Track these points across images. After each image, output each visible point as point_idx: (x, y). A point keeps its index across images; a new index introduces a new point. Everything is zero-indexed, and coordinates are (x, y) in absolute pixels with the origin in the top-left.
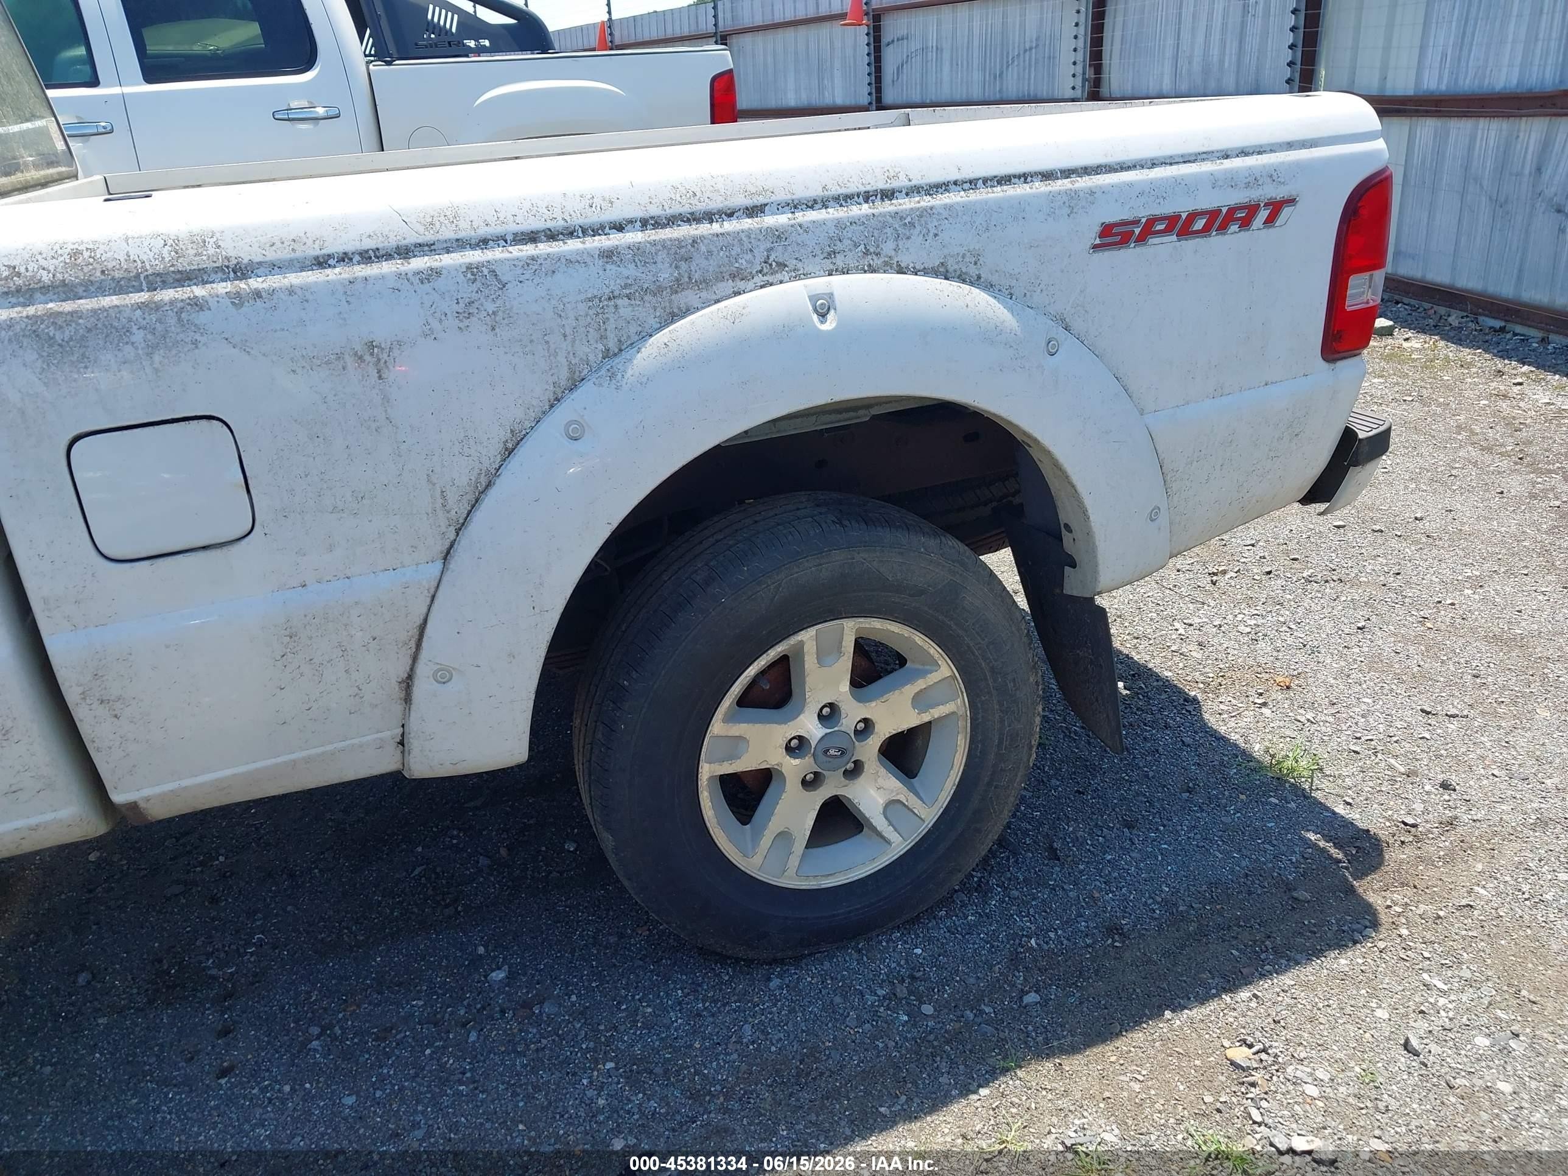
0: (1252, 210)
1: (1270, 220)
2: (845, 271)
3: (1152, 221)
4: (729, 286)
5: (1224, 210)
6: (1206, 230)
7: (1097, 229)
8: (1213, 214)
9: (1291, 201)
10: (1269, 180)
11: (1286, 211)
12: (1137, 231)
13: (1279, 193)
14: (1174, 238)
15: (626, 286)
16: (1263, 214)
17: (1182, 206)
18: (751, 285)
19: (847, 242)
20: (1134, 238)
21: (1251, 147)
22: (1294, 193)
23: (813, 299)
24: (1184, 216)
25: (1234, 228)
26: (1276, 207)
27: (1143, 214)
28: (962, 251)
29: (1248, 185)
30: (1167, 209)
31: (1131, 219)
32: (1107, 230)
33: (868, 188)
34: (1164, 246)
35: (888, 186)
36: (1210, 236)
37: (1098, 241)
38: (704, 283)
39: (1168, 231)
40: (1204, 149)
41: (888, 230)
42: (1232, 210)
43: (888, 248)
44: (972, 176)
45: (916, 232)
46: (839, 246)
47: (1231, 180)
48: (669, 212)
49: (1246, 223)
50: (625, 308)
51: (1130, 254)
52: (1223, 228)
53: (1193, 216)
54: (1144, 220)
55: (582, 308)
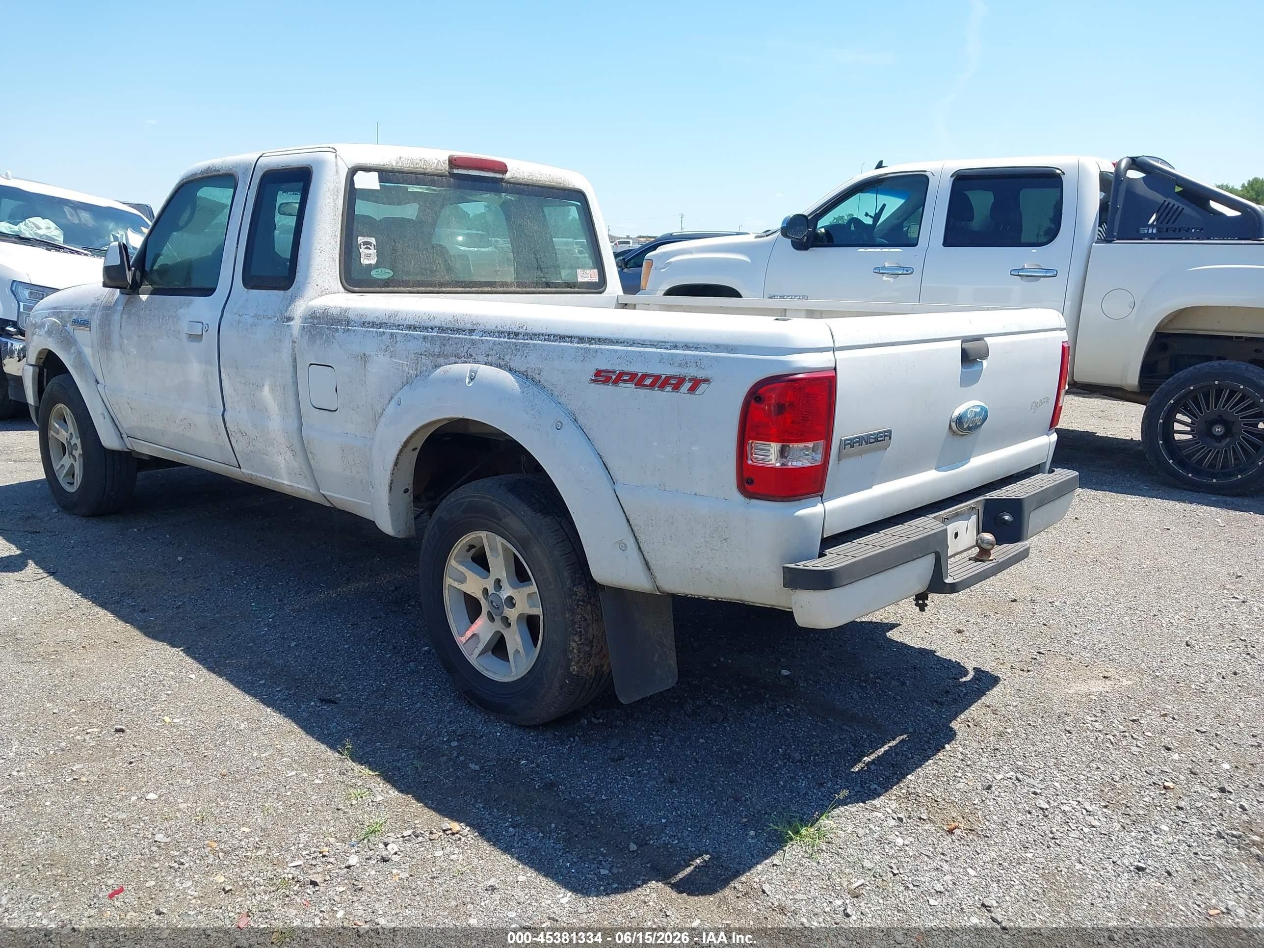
0: (681, 381)
1: (692, 389)
2: (491, 365)
3: (622, 374)
4: (453, 359)
5: (663, 377)
6: (652, 385)
7: (594, 371)
8: (657, 378)
9: (707, 381)
10: (694, 365)
11: (703, 387)
12: (614, 377)
13: (700, 374)
14: (633, 386)
15: (426, 351)
16: (687, 385)
17: (640, 369)
18: (460, 361)
19: (494, 351)
20: (612, 381)
21: (692, 343)
22: (710, 377)
23: (471, 371)
24: (640, 375)
25: (669, 389)
26: (696, 383)
27: (618, 368)
28: (534, 367)
29: (680, 365)
30: (631, 369)
31: (611, 370)
32: (598, 373)
33: (511, 330)
34: (627, 389)
35: (517, 331)
36: (654, 390)
37: (593, 378)
38: (446, 356)
39: (630, 381)
40: (664, 340)
41: (510, 350)
42: (668, 378)
43: (507, 358)
44: (550, 333)
45: (519, 353)
46: (491, 353)
47: (671, 360)
48: (448, 326)
49: (676, 387)
50: (424, 360)
51: (609, 388)
52: (662, 387)
53: (645, 376)
54: (618, 372)
55: (413, 356)
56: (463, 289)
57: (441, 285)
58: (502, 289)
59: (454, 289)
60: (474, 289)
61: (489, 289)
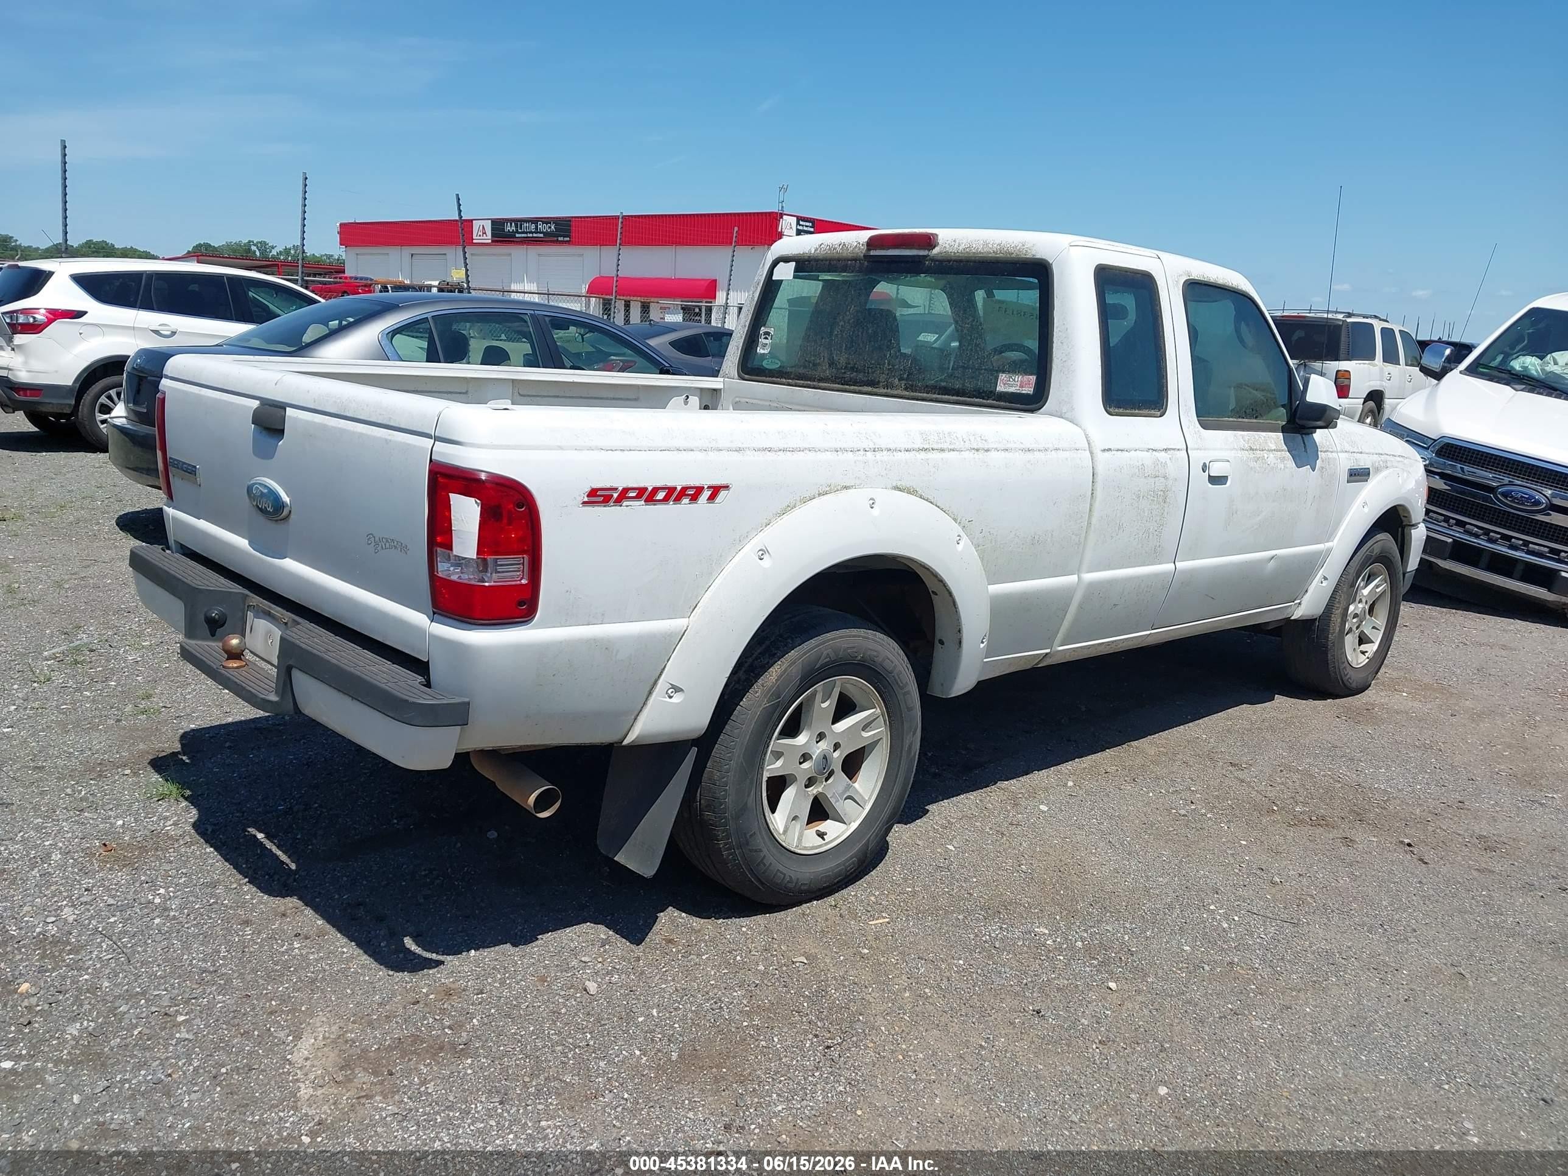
56: (841, 386)
57: (820, 380)
58: (885, 391)
59: (832, 385)
60: (852, 387)
61: (869, 389)
